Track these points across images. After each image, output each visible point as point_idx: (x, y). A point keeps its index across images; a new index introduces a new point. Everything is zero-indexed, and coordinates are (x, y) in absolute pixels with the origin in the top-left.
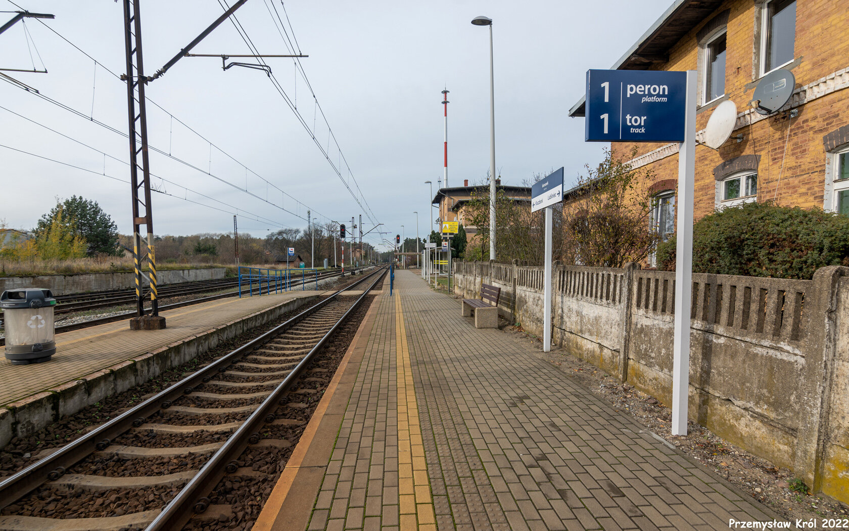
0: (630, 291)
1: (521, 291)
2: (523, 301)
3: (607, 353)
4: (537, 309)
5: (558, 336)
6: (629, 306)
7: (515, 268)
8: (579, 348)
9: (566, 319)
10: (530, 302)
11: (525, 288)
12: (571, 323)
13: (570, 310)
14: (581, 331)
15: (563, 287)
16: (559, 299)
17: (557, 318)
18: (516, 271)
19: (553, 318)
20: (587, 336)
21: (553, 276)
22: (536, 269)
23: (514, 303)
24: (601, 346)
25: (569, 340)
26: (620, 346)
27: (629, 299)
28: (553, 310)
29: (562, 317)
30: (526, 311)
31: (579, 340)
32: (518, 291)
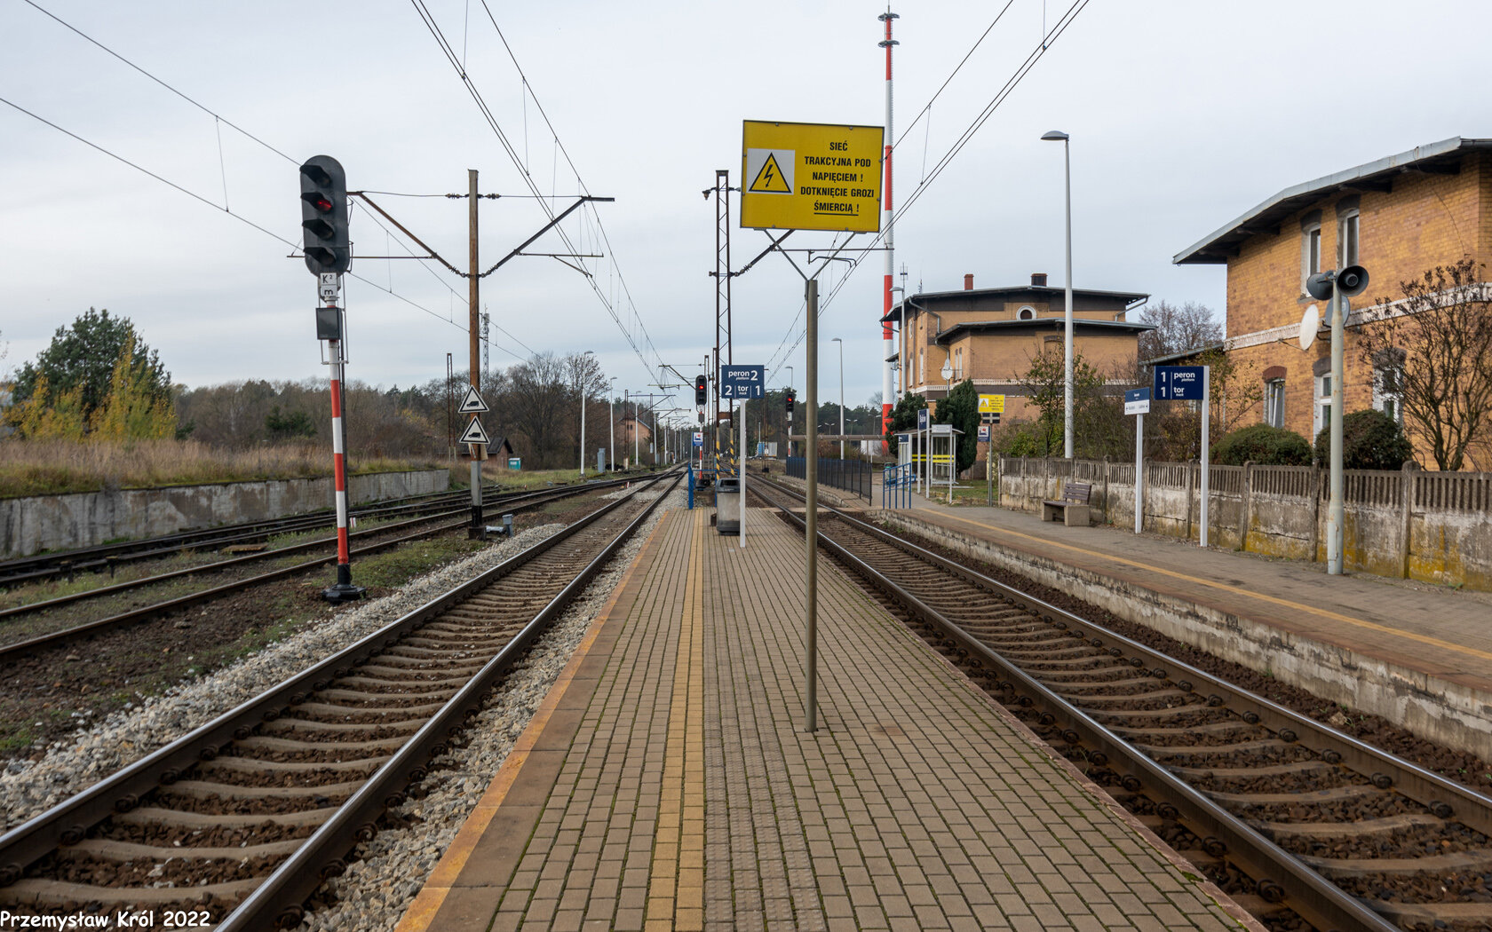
0: (1192, 478)
1: (1113, 488)
2: (1115, 498)
3: (1180, 523)
4: (1130, 503)
5: (1149, 522)
6: (1191, 488)
7: (1107, 465)
8: (1163, 526)
9: (1154, 506)
10: (1123, 497)
11: (1117, 485)
12: (1158, 509)
13: (1157, 498)
14: (1165, 513)
15: (1152, 480)
16: (1149, 490)
17: (1148, 507)
18: (1108, 468)
19: (1144, 508)
20: (1169, 515)
21: (1143, 471)
22: (1129, 466)
23: (1105, 501)
24: (1177, 520)
25: (1156, 523)
26: (1186, 517)
27: (1191, 483)
28: (1144, 501)
29: (1151, 506)
30: (1119, 507)
31: (1163, 520)
32: (1109, 489)
